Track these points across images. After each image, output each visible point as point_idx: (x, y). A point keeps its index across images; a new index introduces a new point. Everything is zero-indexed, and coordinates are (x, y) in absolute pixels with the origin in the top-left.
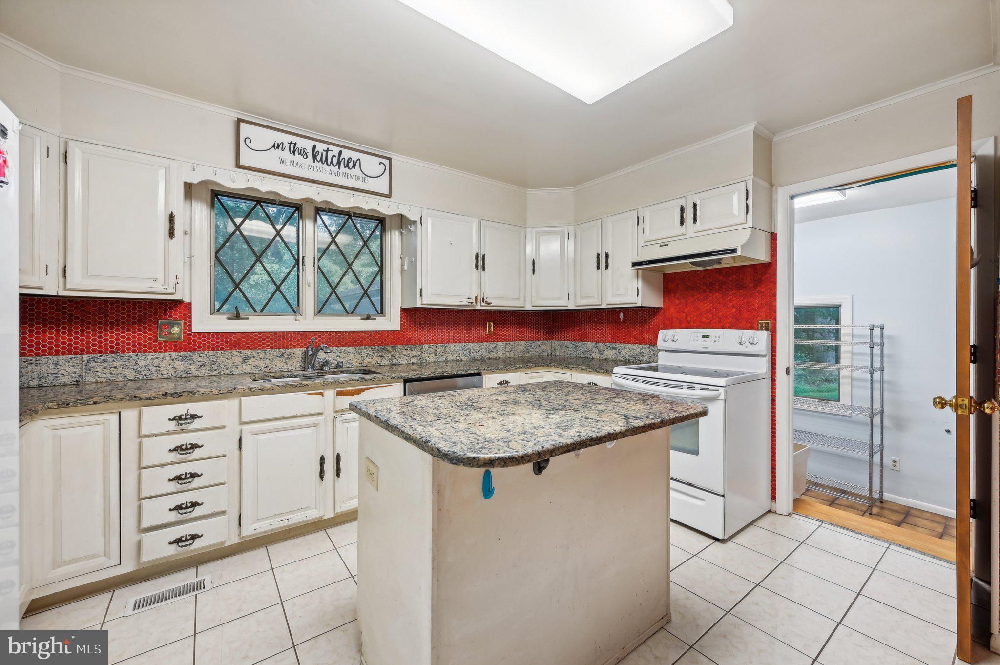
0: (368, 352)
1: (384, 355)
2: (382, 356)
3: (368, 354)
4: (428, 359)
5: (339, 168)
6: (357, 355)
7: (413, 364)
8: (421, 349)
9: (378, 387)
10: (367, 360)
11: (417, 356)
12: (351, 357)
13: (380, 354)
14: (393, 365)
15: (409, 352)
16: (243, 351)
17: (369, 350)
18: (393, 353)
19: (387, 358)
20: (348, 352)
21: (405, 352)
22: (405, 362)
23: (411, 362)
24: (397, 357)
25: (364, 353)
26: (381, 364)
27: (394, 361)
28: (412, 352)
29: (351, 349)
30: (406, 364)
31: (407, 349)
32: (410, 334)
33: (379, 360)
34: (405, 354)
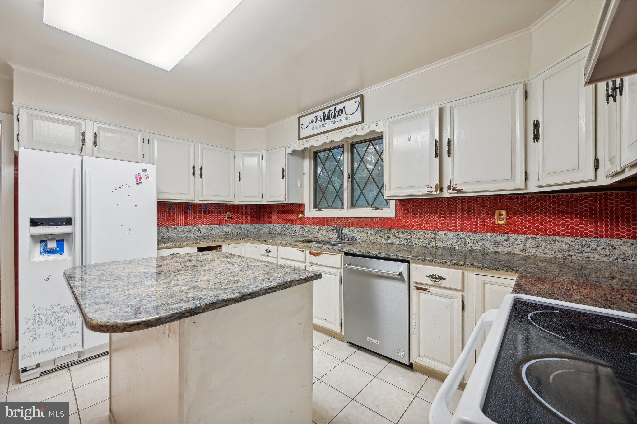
0: (371, 232)
1: (382, 236)
2: (380, 236)
3: (371, 234)
4: (417, 243)
5: (335, 119)
6: (365, 233)
7: (404, 245)
8: (410, 234)
9: (327, 254)
10: (371, 238)
11: (407, 240)
12: (362, 234)
13: (379, 235)
14: (388, 243)
15: (401, 235)
16: (318, 226)
17: (372, 231)
18: (388, 235)
19: (384, 238)
20: (360, 231)
21: (397, 235)
22: (398, 243)
23: (402, 244)
24: (391, 238)
25: (369, 233)
26: (380, 242)
27: (389, 241)
28: (403, 236)
29: (362, 229)
30: (398, 245)
31: (399, 233)
32: (404, 221)
33: (378, 238)
34: (397, 236)
